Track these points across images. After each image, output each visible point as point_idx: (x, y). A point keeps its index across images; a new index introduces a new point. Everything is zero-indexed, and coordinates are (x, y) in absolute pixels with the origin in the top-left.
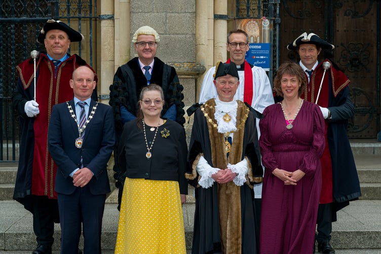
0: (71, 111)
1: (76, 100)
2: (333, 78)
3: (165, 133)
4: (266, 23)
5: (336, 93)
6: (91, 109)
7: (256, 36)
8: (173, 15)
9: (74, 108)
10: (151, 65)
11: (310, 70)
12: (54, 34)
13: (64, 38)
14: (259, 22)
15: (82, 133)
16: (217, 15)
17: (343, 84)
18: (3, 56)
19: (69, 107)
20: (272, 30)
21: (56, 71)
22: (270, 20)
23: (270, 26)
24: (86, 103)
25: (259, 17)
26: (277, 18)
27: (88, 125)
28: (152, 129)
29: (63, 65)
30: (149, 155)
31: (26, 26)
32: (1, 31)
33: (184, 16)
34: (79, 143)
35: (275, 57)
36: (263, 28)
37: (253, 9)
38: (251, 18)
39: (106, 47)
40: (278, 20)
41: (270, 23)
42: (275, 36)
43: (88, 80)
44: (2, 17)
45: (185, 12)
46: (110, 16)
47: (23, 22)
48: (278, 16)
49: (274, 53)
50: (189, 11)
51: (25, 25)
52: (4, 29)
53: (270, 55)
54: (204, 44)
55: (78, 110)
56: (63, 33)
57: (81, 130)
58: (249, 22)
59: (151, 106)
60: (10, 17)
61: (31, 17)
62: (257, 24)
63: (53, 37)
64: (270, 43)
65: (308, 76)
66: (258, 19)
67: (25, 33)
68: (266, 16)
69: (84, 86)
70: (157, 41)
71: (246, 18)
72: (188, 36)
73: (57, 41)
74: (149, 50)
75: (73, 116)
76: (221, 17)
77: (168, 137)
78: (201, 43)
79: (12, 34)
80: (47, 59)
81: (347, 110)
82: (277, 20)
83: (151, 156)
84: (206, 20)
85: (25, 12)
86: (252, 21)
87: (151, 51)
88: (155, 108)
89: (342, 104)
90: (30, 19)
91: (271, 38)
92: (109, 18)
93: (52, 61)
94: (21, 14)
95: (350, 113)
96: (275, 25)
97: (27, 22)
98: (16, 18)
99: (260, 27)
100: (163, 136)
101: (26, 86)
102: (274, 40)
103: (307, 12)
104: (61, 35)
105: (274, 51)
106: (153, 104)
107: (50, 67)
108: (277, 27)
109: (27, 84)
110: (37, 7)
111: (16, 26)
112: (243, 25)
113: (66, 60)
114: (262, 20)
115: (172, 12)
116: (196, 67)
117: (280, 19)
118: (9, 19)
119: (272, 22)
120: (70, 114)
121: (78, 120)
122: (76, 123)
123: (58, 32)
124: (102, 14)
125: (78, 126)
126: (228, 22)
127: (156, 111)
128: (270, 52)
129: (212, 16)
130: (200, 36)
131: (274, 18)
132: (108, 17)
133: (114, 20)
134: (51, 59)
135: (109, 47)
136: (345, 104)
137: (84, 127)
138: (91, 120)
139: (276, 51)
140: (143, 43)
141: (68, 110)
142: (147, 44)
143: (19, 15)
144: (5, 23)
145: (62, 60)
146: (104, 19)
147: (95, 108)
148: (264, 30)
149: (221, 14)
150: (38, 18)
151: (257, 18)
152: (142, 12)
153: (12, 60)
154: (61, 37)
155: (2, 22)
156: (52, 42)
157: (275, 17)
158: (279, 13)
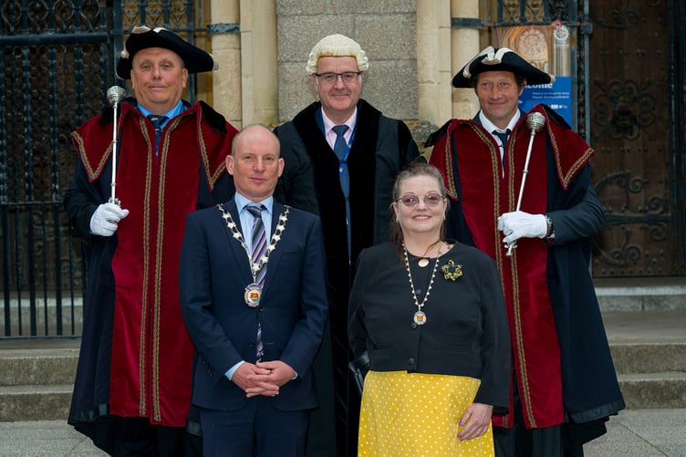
0: (231, 225)
1: (241, 201)
2: (556, 147)
3: (452, 270)
4: (562, 34)
5: (565, 181)
6: (275, 222)
7: (542, 62)
8: (370, 19)
9: (236, 218)
10: (351, 122)
11: (504, 131)
12: (148, 58)
13: (171, 65)
14: (546, 32)
15: (258, 273)
16: (458, 19)
17: (577, 160)
18: (6, 117)
19: (226, 216)
20: (575, 47)
21: (158, 140)
22: (571, 28)
23: (571, 40)
24: (263, 208)
25: (546, 23)
26: (585, 24)
27: (272, 255)
28: (423, 264)
29: (174, 125)
30: (420, 318)
31: (55, 50)
32: (2, 64)
33: (392, 21)
34: (252, 295)
35: (582, 105)
36: (555, 45)
37: (535, 6)
38: (530, 24)
39: (224, 92)
40: (588, 27)
41: (571, 33)
42: (581, 60)
43: (267, 158)
44: (3, 34)
45: (395, 13)
46: (231, 27)
47: (47, 42)
48: (587, 18)
49: (579, 97)
50: (403, 10)
51: (51, 48)
52: (8, 58)
53: (572, 103)
54: (433, 80)
55: (247, 222)
56: (169, 56)
57: (256, 267)
58: (526, 34)
59: (419, 210)
60: (20, 33)
61: (64, 32)
62: (542, 36)
63: (148, 66)
64: (572, 76)
65: (500, 143)
66: (544, 27)
67: (52, 67)
68: (562, 19)
69: (257, 171)
70: (361, 69)
71: (519, 25)
72: (401, 64)
73: (157, 73)
74: (345, 92)
75: (237, 235)
76: (467, 23)
77: (458, 279)
78: (425, 80)
79: (24, 69)
80: (138, 115)
81: (589, 217)
82: (585, 27)
83: (424, 319)
84: (436, 31)
85: (51, 22)
86: (532, 31)
87: (348, 92)
88: (427, 213)
89: (578, 203)
90: (62, 35)
91: (572, 65)
92: (230, 31)
93: (149, 117)
94: (42, 26)
95: (594, 222)
96: (580, 36)
97: (55, 42)
98: (32, 36)
99: (550, 42)
100: (446, 277)
101: (93, 176)
102: (580, 71)
103: (631, 15)
104: (165, 61)
105: (581, 93)
106: (422, 205)
107: (145, 131)
108: (586, 42)
109: (94, 170)
110: (77, 10)
111: (33, 51)
112: (512, 40)
113: (180, 115)
114: (553, 28)
115: (368, 14)
116: (420, 130)
117: (591, 26)
118: (18, 37)
119: (575, 33)
120: (229, 232)
121: (248, 244)
122: (244, 252)
123: (157, 54)
124: (214, 22)
125: (250, 257)
126: (481, 34)
127: (431, 220)
128: (572, 95)
129: (448, 23)
130: (424, 64)
131: (579, 24)
132: (227, 28)
133: (239, 35)
134: (146, 113)
135: (230, 92)
136: (583, 204)
137: (265, 259)
138: (278, 245)
139: (583, 93)
140: (331, 76)
141: (224, 223)
142: (340, 79)
143: (39, 29)
144: (10, 47)
145: (170, 115)
146: (217, 32)
147: (284, 219)
148: (559, 50)
149: (466, 16)
150: (78, 34)
151: (542, 24)
152: (301, 14)
153: (25, 124)
154: (166, 65)
155: (4, 43)
156: (146, 76)
157: (580, 20)
158: (590, 11)
